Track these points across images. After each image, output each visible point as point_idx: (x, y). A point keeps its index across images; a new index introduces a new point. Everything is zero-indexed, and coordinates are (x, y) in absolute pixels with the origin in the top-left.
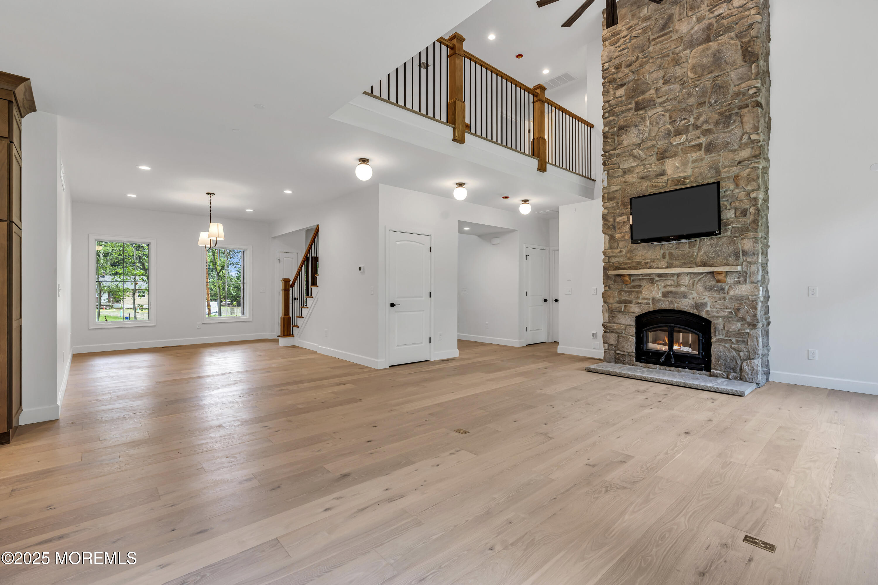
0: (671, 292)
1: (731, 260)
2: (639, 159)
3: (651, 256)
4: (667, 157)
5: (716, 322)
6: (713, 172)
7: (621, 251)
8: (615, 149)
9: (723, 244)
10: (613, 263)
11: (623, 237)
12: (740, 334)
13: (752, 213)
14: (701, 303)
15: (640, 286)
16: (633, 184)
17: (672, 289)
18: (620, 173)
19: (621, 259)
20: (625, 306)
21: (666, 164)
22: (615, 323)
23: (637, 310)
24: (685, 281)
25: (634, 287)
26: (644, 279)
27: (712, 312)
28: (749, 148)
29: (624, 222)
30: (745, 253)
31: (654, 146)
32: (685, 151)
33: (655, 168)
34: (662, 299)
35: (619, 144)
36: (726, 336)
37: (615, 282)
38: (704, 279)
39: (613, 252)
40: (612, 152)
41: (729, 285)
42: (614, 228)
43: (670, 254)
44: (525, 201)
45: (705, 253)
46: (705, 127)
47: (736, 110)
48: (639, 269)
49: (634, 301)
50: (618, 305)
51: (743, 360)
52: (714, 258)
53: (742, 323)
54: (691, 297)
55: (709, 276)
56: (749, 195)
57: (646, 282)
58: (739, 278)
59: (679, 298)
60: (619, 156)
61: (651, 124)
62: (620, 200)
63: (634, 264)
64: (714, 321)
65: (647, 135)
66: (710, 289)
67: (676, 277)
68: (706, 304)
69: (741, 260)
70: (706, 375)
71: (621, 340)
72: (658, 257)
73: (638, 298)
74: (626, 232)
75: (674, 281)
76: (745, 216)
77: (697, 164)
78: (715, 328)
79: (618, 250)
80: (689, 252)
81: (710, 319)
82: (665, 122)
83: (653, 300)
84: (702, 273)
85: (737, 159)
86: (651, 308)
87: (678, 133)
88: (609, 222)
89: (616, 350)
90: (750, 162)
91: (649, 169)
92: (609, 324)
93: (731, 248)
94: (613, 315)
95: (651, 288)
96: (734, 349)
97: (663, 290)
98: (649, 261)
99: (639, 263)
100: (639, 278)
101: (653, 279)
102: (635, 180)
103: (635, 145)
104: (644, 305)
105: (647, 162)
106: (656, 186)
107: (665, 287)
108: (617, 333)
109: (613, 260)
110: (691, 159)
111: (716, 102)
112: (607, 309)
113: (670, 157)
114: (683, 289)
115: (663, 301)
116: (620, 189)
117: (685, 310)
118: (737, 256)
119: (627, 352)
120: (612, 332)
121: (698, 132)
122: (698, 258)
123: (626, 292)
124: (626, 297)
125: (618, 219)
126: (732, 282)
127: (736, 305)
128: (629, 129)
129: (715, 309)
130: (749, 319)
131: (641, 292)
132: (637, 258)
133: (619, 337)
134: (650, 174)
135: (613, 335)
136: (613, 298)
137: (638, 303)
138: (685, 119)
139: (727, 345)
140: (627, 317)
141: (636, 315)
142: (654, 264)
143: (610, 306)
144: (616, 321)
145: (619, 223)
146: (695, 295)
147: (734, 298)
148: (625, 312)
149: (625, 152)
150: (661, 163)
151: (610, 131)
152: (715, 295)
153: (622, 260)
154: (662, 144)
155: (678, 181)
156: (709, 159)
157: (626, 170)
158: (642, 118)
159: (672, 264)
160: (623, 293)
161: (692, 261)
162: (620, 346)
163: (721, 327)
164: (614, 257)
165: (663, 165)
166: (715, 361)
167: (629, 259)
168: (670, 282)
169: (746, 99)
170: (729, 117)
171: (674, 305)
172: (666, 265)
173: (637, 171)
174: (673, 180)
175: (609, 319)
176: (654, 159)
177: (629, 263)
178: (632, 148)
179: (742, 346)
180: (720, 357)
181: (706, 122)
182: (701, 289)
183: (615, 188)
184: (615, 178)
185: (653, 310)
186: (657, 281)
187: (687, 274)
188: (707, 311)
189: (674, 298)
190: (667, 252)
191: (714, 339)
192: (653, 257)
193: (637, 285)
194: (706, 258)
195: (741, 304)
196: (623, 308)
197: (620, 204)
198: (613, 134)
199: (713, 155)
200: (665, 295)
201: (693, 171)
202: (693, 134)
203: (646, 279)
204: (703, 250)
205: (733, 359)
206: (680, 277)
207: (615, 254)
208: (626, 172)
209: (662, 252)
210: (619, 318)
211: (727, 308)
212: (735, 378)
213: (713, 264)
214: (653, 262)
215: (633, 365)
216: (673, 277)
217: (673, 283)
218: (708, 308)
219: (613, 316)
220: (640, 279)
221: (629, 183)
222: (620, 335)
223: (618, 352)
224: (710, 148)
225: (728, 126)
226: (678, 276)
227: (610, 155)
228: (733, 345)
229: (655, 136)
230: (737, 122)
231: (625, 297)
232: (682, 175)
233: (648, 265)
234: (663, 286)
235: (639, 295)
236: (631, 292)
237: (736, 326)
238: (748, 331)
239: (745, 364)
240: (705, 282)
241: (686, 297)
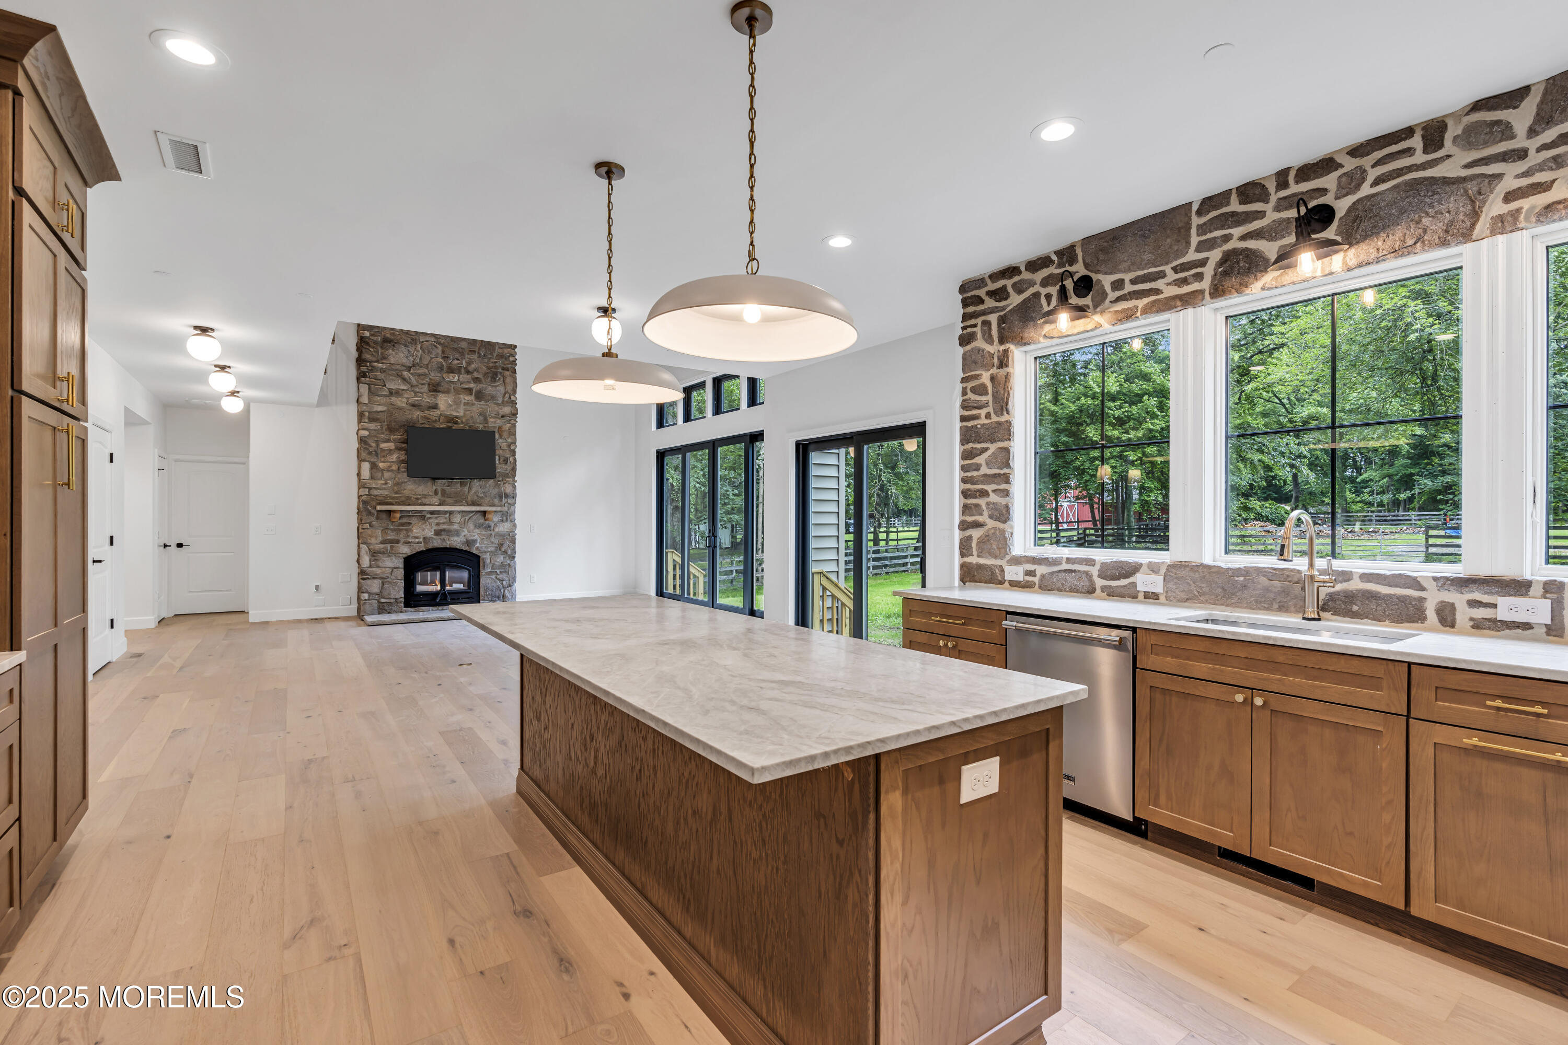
0: (444, 530)
1: (496, 501)
2: (409, 383)
3: (423, 492)
4: (439, 392)
5: (484, 557)
6: (482, 418)
7: (386, 483)
8: (377, 361)
9: (490, 486)
10: (375, 496)
11: (390, 467)
12: (503, 565)
13: (511, 462)
14: (471, 540)
15: (410, 524)
16: (401, 409)
17: (446, 527)
18: (386, 392)
19: (386, 493)
20: (391, 547)
21: (439, 398)
22: (379, 567)
23: (406, 550)
24: (457, 518)
25: (403, 525)
26: (414, 516)
27: (482, 547)
28: (509, 406)
29: (390, 450)
30: (507, 496)
31: (425, 375)
32: (457, 392)
33: (427, 399)
34: (435, 537)
35: (384, 358)
36: (491, 569)
37: (378, 518)
38: (475, 517)
39: (376, 484)
40: (376, 364)
41: (495, 523)
42: (377, 454)
43: (443, 491)
45: (475, 492)
46: (476, 374)
47: (500, 370)
48: (409, 505)
49: (402, 541)
50: (382, 546)
51: (505, 588)
52: (482, 498)
53: (504, 556)
54: (463, 534)
55: (478, 515)
56: (509, 446)
57: (416, 519)
58: (502, 517)
59: (453, 535)
60: (384, 372)
61: (423, 350)
62: (386, 423)
63: (403, 499)
64: (483, 556)
65: (418, 360)
66: (478, 526)
67: (447, 516)
68: (476, 540)
69: (504, 501)
71: (386, 586)
72: (430, 494)
73: (408, 536)
74: (393, 462)
75: (446, 518)
76: (506, 463)
77: (468, 407)
78: (484, 563)
79: (383, 482)
80: (461, 490)
81: (480, 554)
82: (438, 354)
83: (425, 538)
84: (473, 512)
85: (501, 413)
86: (422, 547)
87: (451, 370)
88: (371, 446)
89: (379, 599)
90: (507, 419)
91: (420, 397)
92: (371, 569)
93: (496, 490)
94: (376, 558)
95: (423, 526)
96: (499, 580)
97: (435, 528)
98: (419, 497)
99: (408, 498)
100: (408, 514)
101: (425, 516)
102: (404, 405)
103: (404, 366)
104: (414, 545)
105: (418, 390)
106: (428, 419)
107: (438, 524)
108: (380, 578)
109: (376, 492)
110: (463, 401)
111: (484, 355)
112: (368, 551)
113: (444, 393)
114: (456, 527)
115: (435, 539)
116: (388, 411)
117: (458, 547)
118: (501, 498)
119: (393, 599)
120: (374, 578)
121: (469, 377)
122: (469, 498)
123: (393, 530)
124: (394, 536)
125: (383, 445)
126: (497, 521)
127: (500, 541)
128: (397, 346)
129: (483, 545)
130: (509, 553)
131: (411, 530)
132: (406, 493)
133: (383, 583)
134: (423, 404)
135: (375, 581)
136: (376, 537)
137: (409, 543)
138: (458, 359)
139: (493, 577)
140: (393, 559)
141: (405, 556)
142: (426, 501)
143: (371, 547)
144: (380, 564)
145: (383, 450)
146: (466, 532)
147: (498, 535)
148: (391, 553)
149: (392, 370)
150: (433, 395)
151: (372, 338)
152: (484, 532)
153: (388, 494)
154: (434, 376)
155: (453, 420)
156: (478, 406)
157: (394, 391)
158: (413, 340)
159: (444, 501)
160: (389, 532)
161: (463, 500)
162: (385, 593)
163: (488, 561)
164: (376, 489)
165: (435, 398)
166: (483, 592)
167: (396, 493)
168: (442, 520)
169: (508, 364)
170: (496, 374)
171: (446, 543)
172: (439, 502)
173: (406, 396)
174: (446, 416)
175: (370, 563)
176: (426, 388)
177: (397, 498)
178: (400, 368)
179: (504, 576)
180: (487, 589)
181: (476, 370)
182: (471, 526)
183: (380, 408)
184: (379, 396)
185: (424, 549)
186: (429, 518)
187: (459, 512)
188: (477, 548)
189: (447, 536)
190: (439, 489)
191: (483, 572)
192: (425, 493)
193: (406, 523)
194: (475, 497)
195: (504, 539)
196: (389, 548)
197: (384, 428)
198: (375, 342)
199: (482, 403)
200: (438, 533)
201: (464, 413)
202: (464, 377)
203: (416, 516)
204: (474, 490)
205: (498, 588)
206: (452, 515)
207: (378, 486)
208: (391, 393)
209: (434, 488)
210: (384, 561)
211: (492, 543)
213: (481, 504)
214: (425, 498)
215: (402, 612)
216: (445, 514)
217: (445, 521)
218: (478, 545)
219: (375, 560)
220: (410, 516)
221: (398, 408)
222: (384, 580)
223: (383, 600)
224: (479, 396)
225: (495, 382)
226: (450, 514)
227: (372, 366)
228: (498, 576)
229: (427, 365)
230: (501, 381)
231: (391, 536)
232: (455, 414)
233: (419, 501)
234: (435, 524)
235: (410, 534)
236: (399, 530)
237: (500, 559)
238: (508, 562)
239: (506, 591)
240: (475, 520)
241: (458, 535)
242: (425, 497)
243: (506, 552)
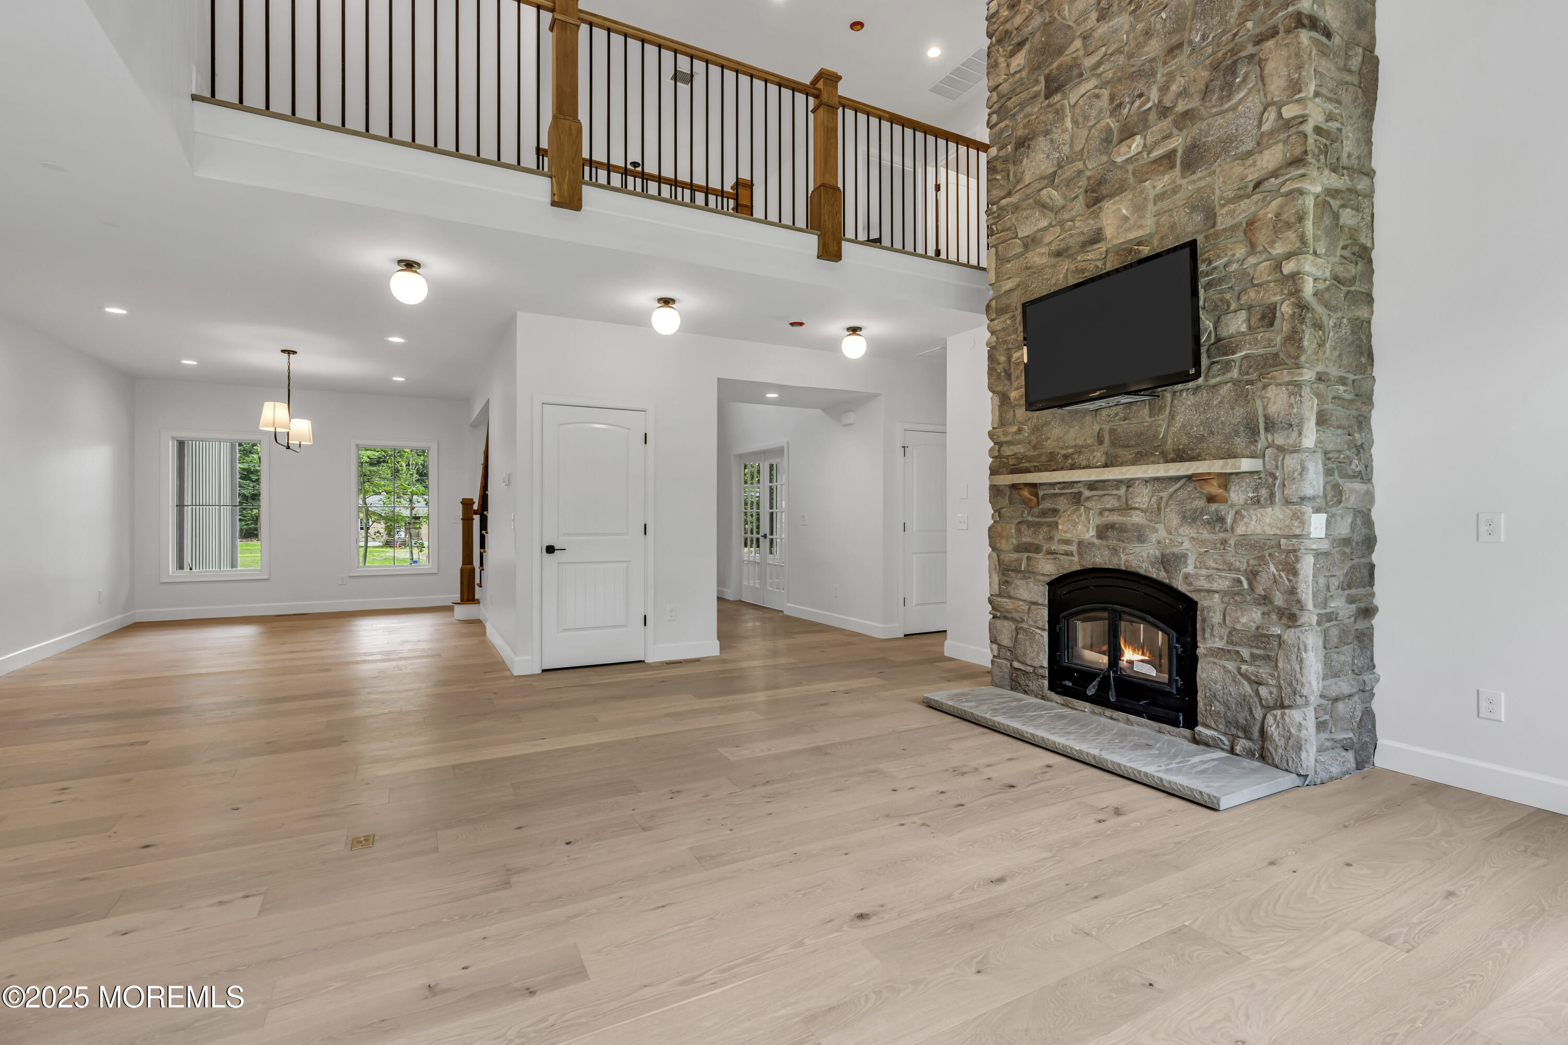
0: (1113, 526)
1: (1240, 442)
2: (1051, 209)
3: (1075, 439)
4: (1103, 198)
5: (1206, 603)
6: (1198, 217)
7: (1020, 430)
8: (1009, 194)
9: (1221, 402)
10: (1008, 457)
12: (1260, 638)
13: (1286, 317)
14: (1174, 554)
15: (1055, 511)
16: (1040, 270)
17: (1115, 518)
18: (1018, 248)
19: (1020, 449)
20: (1029, 558)
21: (1102, 215)
22: (1010, 597)
23: (1049, 568)
24: (1143, 497)
25: (1044, 514)
26: (1062, 494)
27: (1196, 576)
28: (1278, 142)
30: (1270, 425)
31: (1080, 172)
32: (1141, 176)
33: (1084, 227)
34: (1097, 542)
35: (1017, 182)
36: (1228, 642)
37: (1011, 501)
38: (1182, 494)
39: (1007, 434)
41: (1237, 508)
42: (1007, 376)
43: (1112, 432)
44: (854, 330)
45: (1183, 426)
46: (1181, 107)
47: (1250, 49)
48: (1053, 470)
49: (1044, 547)
50: (1015, 556)
51: (1268, 709)
52: (1202, 439)
53: (1265, 609)
54: (1154, 538)
55: (1192, 485)
56: (1278, 267)
57: (1065, 501)
58: (1256, 489)
59: (1129, 540)
60: (1017, 208)
61: (1075, 122)
62: (1019, 309)
63: (1044, 458)
64: (1203, 602)
65: (1066, 149)
66: (1190, 518)
67: (1123, 490)
68: (1185, 556)
69: (1261, 445)
70: (1185, 737)
71: (1020, 636)
72: (1089, 442)
73: (1052, 538)
75: (1119, 498)
76: (1271, 324)
77: (1165, 204)
78: (1204, 620)
79: (1015, 429)
80: (1150, 424)
81: (1194, 596)
82: (1101, 111)
83: (1080, 543)
84: (1178, 477)
85: (1253, 176)
86: (1075, 564)
87: (1127, 134)
88: (999, 364)
89: (1013, 661)
90: (1281, 180)
91: (1071, 230)
92: (999, 599)
93: (1240, 412)
94: (1008, 579)
95: (1075, 517)
96: (1245, 676)
97: (1099, 521)
98: (1070, 451)
99: (1052, 456)
100: (1053, 491)
101: (1080, 493)
102: (1045, 260)
103: (1044, 178)
104: (1062, 557)
105: (1066, 216)
106: (1082, 271)
107: (1101, 513)
108: (1013, 620)
109: (1007, 451)
110: (1152, 194)
111: (1204, 37)
112: (997, 563)
113: (1111, 196)
114: (1137, 518)
115: (1099, 548)
116: (1018, 285)
117: (1142, 572)
119: (1031, 666)
120: (1005, 618)
121: (1166, 123)
122: (1169, 442)
123: (1030, 525)
124: (1030, 536)
125: (1015, 356)
126: (1242, 502)
127: (1252, 562)
128: (1033, 143)
129: (1204, 572)
130: (1279, 599)
131: (1057, 525)
132: (1050, 446)
133: (1017, 630)
134: (1072, 242)
135: (1006, 623)
136: (1007, 538)
137: (1052, 553)
138: (1141, 95)
139: (1231, 666)
140: (1031, 584)
141: (1048, 579)
142: (1081, 459)
143: (1002, 556)
144: (1012, 593)
145: (1017, 364)
146: (1162, 533)
147: (1249, 544)
148: (1029, 572)
149: (1027, 197)
150: (1093, 212)
151: (1001, 154)
152: (1205, 534)
153: (1022, 450)
154: (1093, 166)
155: (1129, 247)
156: (1189, 185)
157: (1029, 239)
158: (1058, 112)
159: (1116, 457)
160: (1023, 528)
161: (1156, 449)
162: (1019, 652)
163: (1216, 618)
164: (1009, 443)
165: (1097, 217)
166: (1205, 705)
167: (1035, 447)
168: (1111, 503)
169: (1273, 15)
170: (1233, 70)
171: (1120, 559)
172: (1103, 459)
173: (1048, 239)
174: (1117, 247)
175: (1000, 588)
176: (1079, 205)
177: (1034, 458)
178: (1038, 186)
179: (1264, 672)
180: (1215, 697)
181: (1184, 93)
182: (1175, 520)
183: (1010, 285)
184: (1009, 261)
185: (1079, 569)
186: (1088, 499)
187: (1147, 481)
188: (1186, 576)
189: (1119, 540)
190: (1107, 427)
191: (1202, 648)
192: (1080, 442)
193: (1050, 510)
194: (1185, 440)
195: (1262, 558)
196: (1024, 562)
198: (1005, 161)
199: (1199, 174)
200: (1103, 532)
201: (1158, 224)
202: (1156, 129)
203: (1066, 494)
204: (1180, 419)
205: (1244, 702)
206: (1131, 489)
207: (1009, 438)
208: (1030, 242)
209: (1097, 427)
210: (1017, 587)
211: (1231, 568)
212: (1250, 754)
213: (1199, 455)
214: (1080, 452)
215: (1044, 698)
216: (1118, 489)
217: (1117, 505)
218: (1190, 569)
219: (1007, 582)
220: (1055, 495)
221: (1034, 270)
222: (1020, 625)
223: (1016, 664)
224: (1192, 159)
225: (1229, 96)
226: (1128, 487)
227: (1000, 208)
228: (1244, 668)
229: (1082, 150)
230: (1252, 80)
231: (1027, 536)
232: (1132, 235)
233: (1070, 461)
234: (1098, 511)
235: (1054, 532)
236: (1039, 525)
237: (1251, 617)
238: (1277, 631)
239: (1270, 719)
240: (1182, 502)
241: (1141, 539)
242: (1079, 450)
243: (1266, 600)
